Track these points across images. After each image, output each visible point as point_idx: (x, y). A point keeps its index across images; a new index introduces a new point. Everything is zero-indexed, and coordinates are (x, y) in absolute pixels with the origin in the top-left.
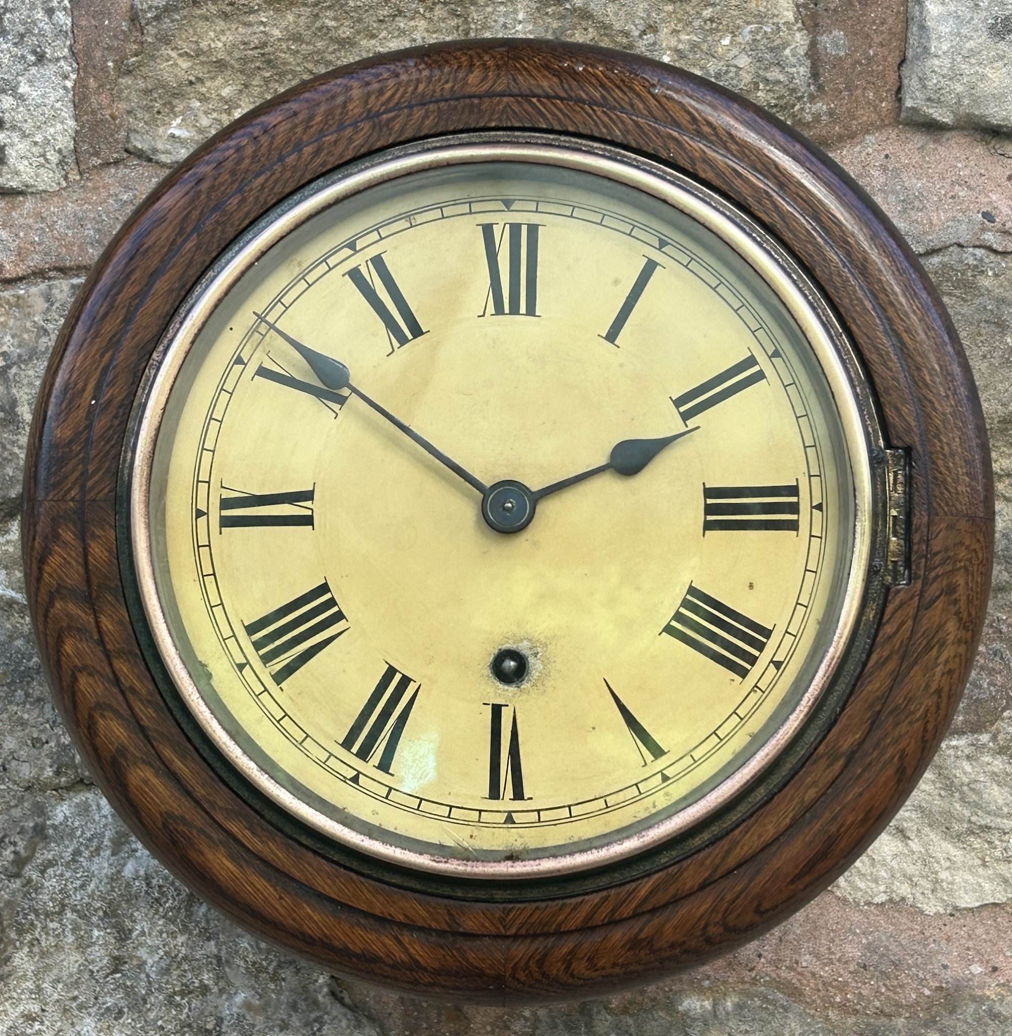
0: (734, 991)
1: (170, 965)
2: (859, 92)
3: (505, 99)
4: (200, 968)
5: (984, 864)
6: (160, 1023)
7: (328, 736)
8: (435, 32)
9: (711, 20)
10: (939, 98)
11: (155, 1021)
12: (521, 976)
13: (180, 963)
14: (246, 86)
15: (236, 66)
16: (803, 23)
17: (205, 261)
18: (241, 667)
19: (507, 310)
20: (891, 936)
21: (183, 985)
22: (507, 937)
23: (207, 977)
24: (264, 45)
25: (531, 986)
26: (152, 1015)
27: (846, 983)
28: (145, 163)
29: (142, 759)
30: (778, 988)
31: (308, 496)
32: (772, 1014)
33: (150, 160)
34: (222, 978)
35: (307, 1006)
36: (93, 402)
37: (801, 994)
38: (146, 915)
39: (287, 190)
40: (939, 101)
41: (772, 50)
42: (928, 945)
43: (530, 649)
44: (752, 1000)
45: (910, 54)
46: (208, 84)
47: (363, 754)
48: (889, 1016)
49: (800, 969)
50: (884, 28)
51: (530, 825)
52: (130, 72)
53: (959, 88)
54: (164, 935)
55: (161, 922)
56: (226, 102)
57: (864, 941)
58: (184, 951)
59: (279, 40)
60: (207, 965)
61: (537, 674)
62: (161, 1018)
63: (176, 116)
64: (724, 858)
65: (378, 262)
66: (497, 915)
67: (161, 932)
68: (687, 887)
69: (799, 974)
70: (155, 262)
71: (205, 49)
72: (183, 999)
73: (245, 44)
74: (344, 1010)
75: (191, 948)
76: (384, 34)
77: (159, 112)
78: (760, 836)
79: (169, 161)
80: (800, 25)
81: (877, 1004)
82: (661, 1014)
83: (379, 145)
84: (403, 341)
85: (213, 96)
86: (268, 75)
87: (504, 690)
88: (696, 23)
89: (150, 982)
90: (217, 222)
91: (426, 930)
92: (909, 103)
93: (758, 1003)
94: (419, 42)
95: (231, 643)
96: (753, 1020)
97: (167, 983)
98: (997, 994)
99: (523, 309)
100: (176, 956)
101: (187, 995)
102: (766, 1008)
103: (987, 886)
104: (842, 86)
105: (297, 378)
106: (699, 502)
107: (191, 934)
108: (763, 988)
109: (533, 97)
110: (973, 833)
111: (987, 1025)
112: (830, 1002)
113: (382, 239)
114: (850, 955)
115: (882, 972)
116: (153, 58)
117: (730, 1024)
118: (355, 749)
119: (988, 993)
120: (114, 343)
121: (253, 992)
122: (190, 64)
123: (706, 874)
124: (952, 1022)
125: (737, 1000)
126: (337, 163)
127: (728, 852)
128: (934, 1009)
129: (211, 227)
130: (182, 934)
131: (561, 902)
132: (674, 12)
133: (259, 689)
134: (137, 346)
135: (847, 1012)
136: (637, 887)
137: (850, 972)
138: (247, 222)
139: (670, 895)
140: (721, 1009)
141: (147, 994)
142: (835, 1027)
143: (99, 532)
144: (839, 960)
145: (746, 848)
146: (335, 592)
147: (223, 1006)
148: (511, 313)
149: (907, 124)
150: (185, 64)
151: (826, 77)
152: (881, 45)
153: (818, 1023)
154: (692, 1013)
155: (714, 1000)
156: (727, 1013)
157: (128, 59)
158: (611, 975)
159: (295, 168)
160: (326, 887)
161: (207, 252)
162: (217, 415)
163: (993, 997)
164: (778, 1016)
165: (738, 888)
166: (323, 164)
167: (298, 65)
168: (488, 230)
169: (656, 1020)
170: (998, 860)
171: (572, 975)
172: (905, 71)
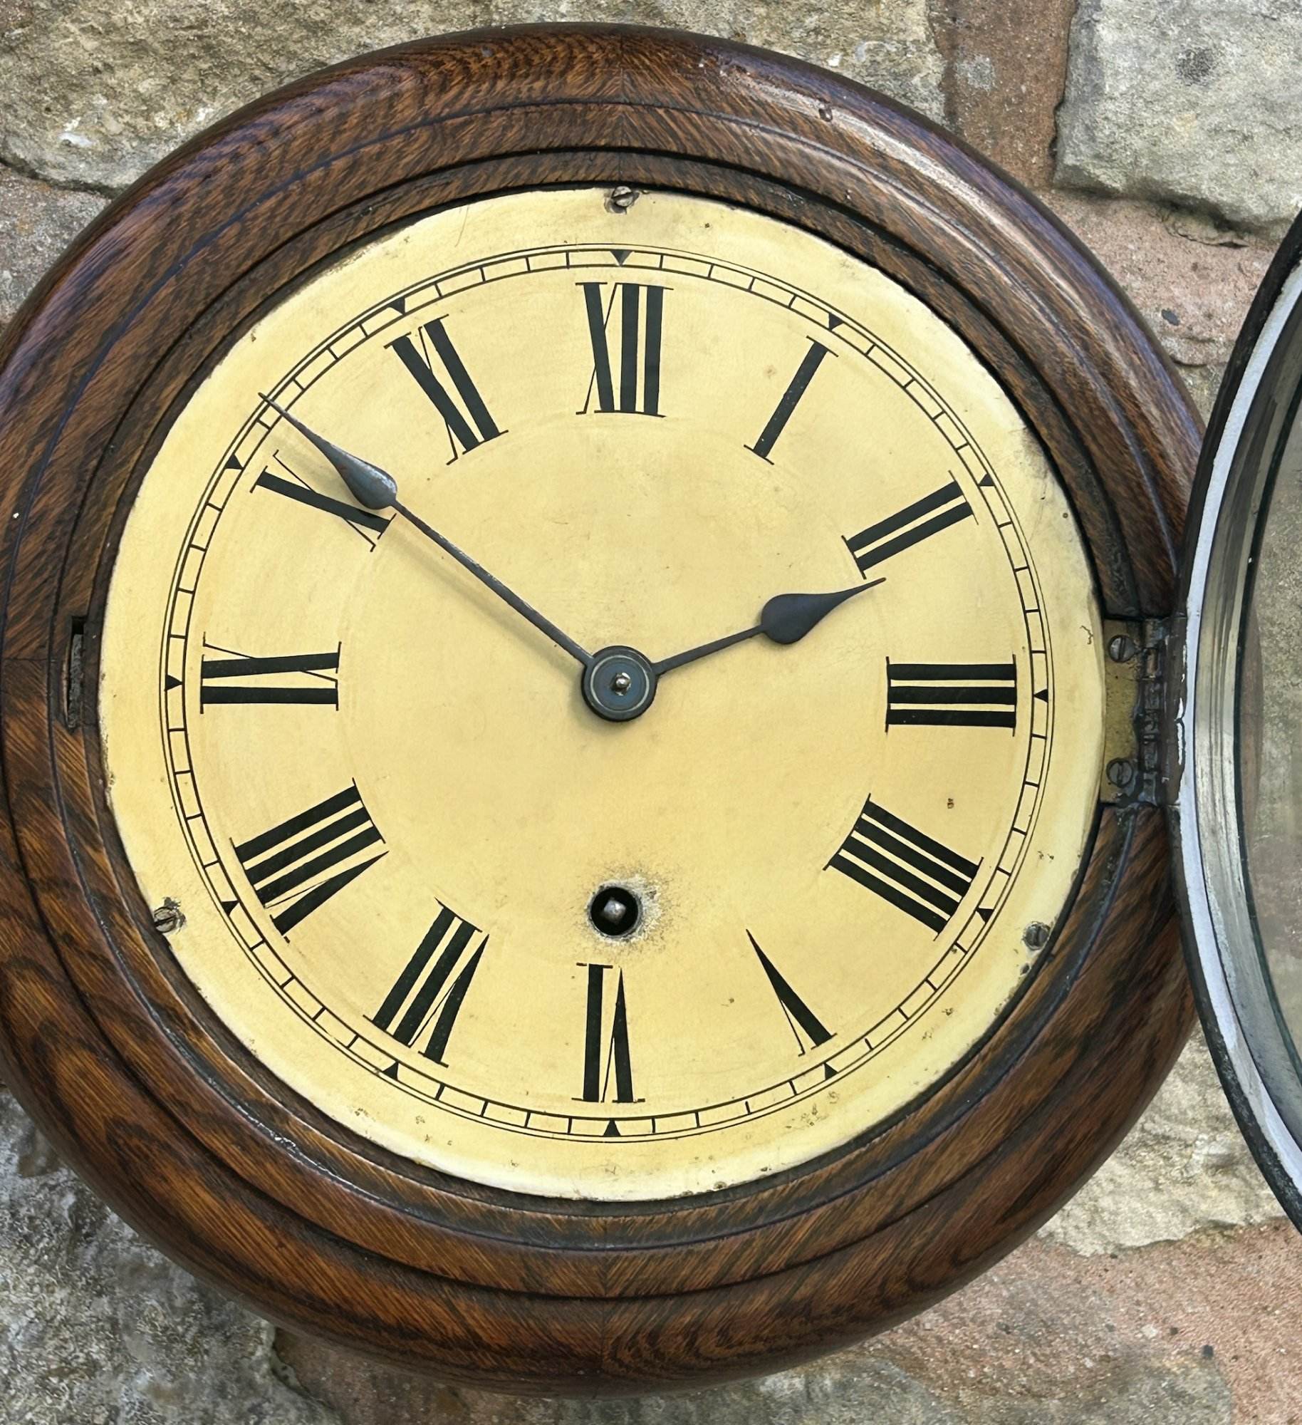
0: (835, 1364)
1: (44, 1332)
2: (1006, 140)
3: (620, 108)
4: (86, 1336)
5: (1157, 1188)
6: (29, 1416)
7: (353, 1009)
8: (443, 22)
9: (817, 31)
10: (1111, 155)
11: (22, 1413)
12: (625, 1356)
13: (58, 1329)
14: (173, 80)
15: (162, 51)
16: (936, 43)
17: (186, 317)
18: (228, 907)
19: (617, 406)
20: (1039, 1286)
21: (64, 1360)
22: (611, 1299)
23: (96, 1350)
24: (204, 23)
25: (638, 1370)
26: (17, 1405)
27: (982, 1352)
28: (27, 181)
29: (79, 1040)
30: (892, 1359)
31: (331, 661)
32: (886, 1396)
33: (34, 176)
34: (118, 1350)
35: (241, 1389)
36: (16, 515)
37: (922, 1366)
38: (11, 1260)
39: (309, 221)
40: (1110, 160)
41: (896, 76)
42: (1087, 1297)
43: (645, 886)
44: (859, 1376)
45: (1072, 93)
46: (120, 74)
47: (405, 1035)
48: (1038, 1396)
49: (922, 1333)
50: (1040, 57)
51: (640, 1138)
52: (12, 49)
53: (1138, 143)
54: (36, 1289)
55: (31, 1270)
56: (144, 101)
57: (1005, 1293)
58: (63, 1312)
59: (225, 18)
60: (98, 1332)
61: (654, 922)
62: (31, 1409)
63: (72, 116)
64: (911, 1187)
65: (435, 329)
66: (595, 1269)
67: (31, 1285)
68: (861, 1228)
69: (921, 1339)
70: (112, 313)
71: (120, 24)
72: (61, 1381)
73: (176, 20)
74: (293, 1396)
75: (75, 1307)
76: (372, 20)
77: (48, 110)
78: (963, 1155)
79: (62, 179)
80: (932, 46)
81: (1024, 1380)
82: (735, 1397)
83: (442, 162)
84: (470, 443)
85: (127, 91)
86: (205, 66)
87: (607, 945)
88: (796, 34)
89: (14, 1357)
90: (205, 261)
91: (493, 1290)
92: (1069, 160)
93: (868, 1380)
94: (422, 34)
95: (215, 871)
96: (862, 1403)
97: (40, 1357)
98: (1179, 1366)
99: (640, 406)
100: (53, 1319)
101: (67, 1375)
102: (878, 1388)
103: (1160, 1217)
104: (986, 132)
105: (317, 491)
106: (881, 685)
107: (74, 1286)
108: (873, 1360)
109: (660, 107)
110: (1146, 1145)
111: (1168, 1408)
112: (961, 1378)
113: (441, 297)
114: (988, 1312)
115: (1031, 1337)
116: (45, 31)
117: (830, 1410)
118: (393, 1028)
119: (1168, 1364)
120: (51, 431)
121: (164, 1371)
122: (96, 44)
123: (890, 1208)
124: (1123, 1405)
125: (838, 1376)
126: (380, 185)
127: (917, 1179)
128: (1098, 1386)
129: (195, 269)
130: (62, 1287)
131: (685, 1249)
132: (768, 17)
133: (254, 939)
134: (85, 434)
135: (983, 1392)
136: (792, 1227)
137: (988, 1337)
138: (249, 263)
139: (837, 1239)
140: (817, 1389)
141: (10, 1373)
142: (968, 1412)
143: (21, 705)
144: (973, 1320)
145: (942, 1174)
146: (368, 800)
147: (119, 1390)
148: (622, 411)
149: (1062, 188)
150: (90, 44)
151: (965, 118)
152: (1036, 79)
153: (945, 1407)
154: (776, 1396)
155: (807, 1377)
156: (826, 1395)
157: (11, 30)
158: (751, 1354)
159: (320, 190)
160: (348, 1228)
161: (191, 304)
162: (200, 540)
163: (1175, 1369)
164: (895, 1400)
165: (929, 1229)
166: (363, 184)
167: (249, 55)
168: (592, 291)
169: (728, 1406)
170: (1175, 1182)
171: (697, 1355)
172: (1064, 116)
